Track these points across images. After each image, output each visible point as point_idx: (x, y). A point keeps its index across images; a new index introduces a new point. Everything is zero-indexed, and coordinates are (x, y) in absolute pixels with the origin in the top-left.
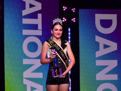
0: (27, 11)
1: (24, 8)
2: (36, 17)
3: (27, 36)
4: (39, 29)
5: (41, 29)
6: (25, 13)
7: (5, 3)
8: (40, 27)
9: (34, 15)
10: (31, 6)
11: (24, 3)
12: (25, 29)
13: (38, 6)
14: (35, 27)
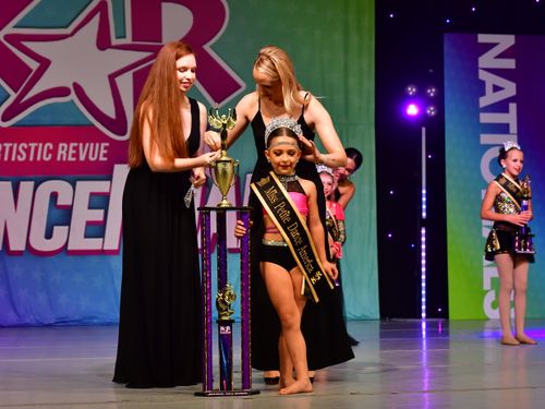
0: (489, 98)
1: (483, 94)
2: (506, 110)
3: (488, 147)
4: (511, 131)
5: (515, 132)
6: (484, 102)
7: (446, 83)
8: (514, 128)
9: (501, 107)
10: (496, 89)
11: (483, 84)
12: (485, 133)
13: (510, 89)
14: (503, 129)
